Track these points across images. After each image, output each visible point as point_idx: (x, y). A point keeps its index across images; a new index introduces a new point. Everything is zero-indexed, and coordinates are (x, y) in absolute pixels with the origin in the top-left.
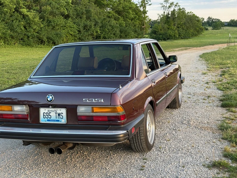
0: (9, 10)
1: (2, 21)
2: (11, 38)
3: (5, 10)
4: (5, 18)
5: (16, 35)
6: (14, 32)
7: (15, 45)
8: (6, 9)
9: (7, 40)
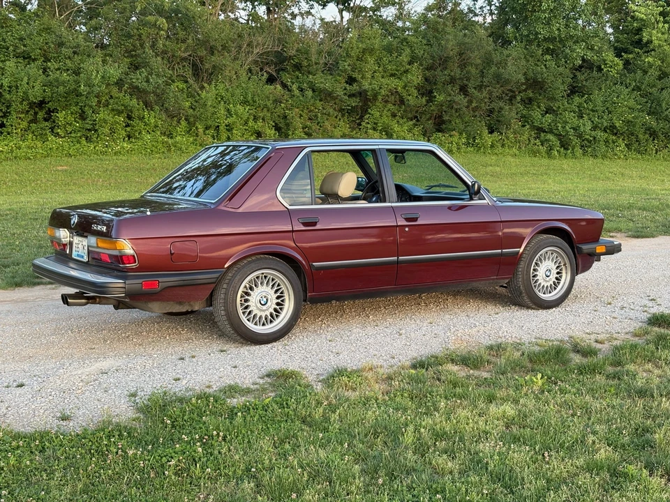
0: (659, 60)
1: (633, 90)
2: (647, 136)
3: (646, 60)
4: (642, 83)
5: (664, 129)
6: (661, 120)
7: (658, 153)
8: (650, 59)
9: (637, 141)
